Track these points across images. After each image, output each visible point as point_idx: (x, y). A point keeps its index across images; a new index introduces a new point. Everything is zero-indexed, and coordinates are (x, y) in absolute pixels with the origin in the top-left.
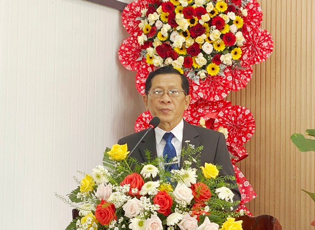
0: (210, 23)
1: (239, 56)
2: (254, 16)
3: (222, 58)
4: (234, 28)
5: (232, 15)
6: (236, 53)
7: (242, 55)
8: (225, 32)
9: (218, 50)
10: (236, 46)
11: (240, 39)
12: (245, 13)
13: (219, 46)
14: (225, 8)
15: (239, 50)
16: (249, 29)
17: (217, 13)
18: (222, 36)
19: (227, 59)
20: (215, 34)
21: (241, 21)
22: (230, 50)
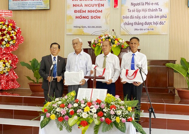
0: (7, 33)
1: (15, 42)
2: (19, 32)
3: (10, 42)
4: (13, 35)
5: (13, 31)
6: (14, 41)
7: (16, 42)
8: (11, 36)
9: (9, 40)
10: (14, 39)
11: (15, 37)
12: (17, 31)
13: (9, 39)
14: (11, 29)
15: (15, 40)
16: (18, 35)
17: (9, 31)
18: (10, 37)
19: (11, 42)
20: (8, 36)
21: (16, 33)
22: (12, 40)
